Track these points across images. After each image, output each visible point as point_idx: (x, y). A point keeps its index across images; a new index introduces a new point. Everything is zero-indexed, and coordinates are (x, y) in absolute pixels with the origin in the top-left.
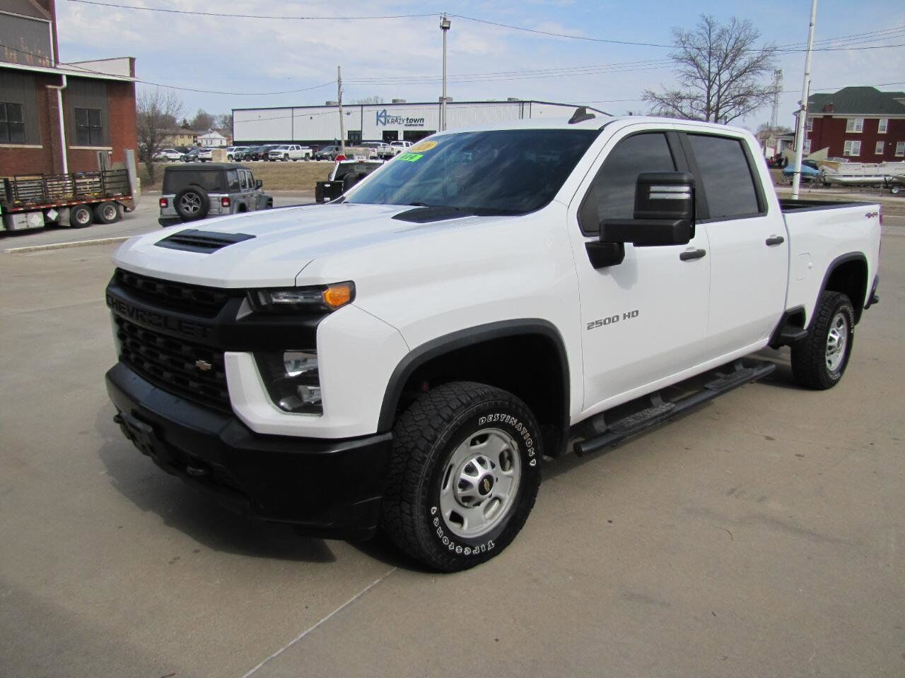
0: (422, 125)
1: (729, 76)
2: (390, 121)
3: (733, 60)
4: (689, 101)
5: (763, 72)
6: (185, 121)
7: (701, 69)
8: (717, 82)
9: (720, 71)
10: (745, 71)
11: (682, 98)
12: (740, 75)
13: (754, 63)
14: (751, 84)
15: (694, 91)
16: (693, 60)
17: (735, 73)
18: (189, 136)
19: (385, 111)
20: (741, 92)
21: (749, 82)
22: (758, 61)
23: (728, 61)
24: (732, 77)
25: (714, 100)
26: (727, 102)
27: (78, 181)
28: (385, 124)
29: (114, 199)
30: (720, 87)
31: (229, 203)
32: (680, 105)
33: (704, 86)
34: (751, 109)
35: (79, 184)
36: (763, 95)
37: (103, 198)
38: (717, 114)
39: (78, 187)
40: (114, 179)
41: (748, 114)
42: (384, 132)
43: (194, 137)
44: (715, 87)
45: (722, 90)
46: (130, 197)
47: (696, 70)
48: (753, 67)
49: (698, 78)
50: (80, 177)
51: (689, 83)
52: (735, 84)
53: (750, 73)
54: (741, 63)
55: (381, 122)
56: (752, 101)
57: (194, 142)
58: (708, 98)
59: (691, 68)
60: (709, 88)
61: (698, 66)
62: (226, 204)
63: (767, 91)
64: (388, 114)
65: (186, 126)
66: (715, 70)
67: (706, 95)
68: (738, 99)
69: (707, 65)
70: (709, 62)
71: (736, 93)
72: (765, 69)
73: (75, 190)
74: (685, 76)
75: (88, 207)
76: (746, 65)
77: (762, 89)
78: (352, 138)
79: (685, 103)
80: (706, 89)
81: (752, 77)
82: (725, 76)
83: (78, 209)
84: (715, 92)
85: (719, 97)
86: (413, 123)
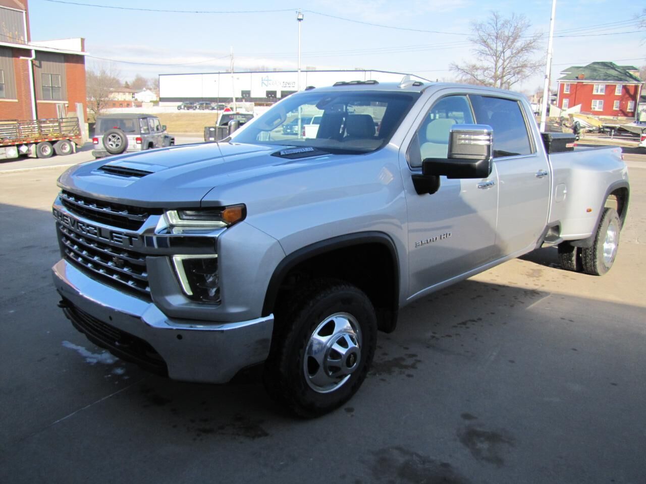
0: (294, 87)
1: (510, 53)
2: (271, 84)
3: (513, 42)
4: (482, 71)
5: (534, 51)
6: (126, 83)
7: (491, 48)
8: (502, 57)
9: (504, 50)
10: (522, 50)
11: (477, 69)
12: (519, 52)
13: (528, 44)
14: (526, 59)
15: (486, 64)
16: (485, 43)
17: (514, 51)
18: (129, 93)
19: (267, 77)
20: (519, 65)
21: (525, 58)
22: (531, 43)
23: (509, 43)
24: (512, 54)
25: (500, 70)
26: (509, 72)
27: (43, 125)
28: (267, 86)
29: (68, 138)
30: (504, 61)
31: (141, 142)
32: (476, 74)
33: (493, 61)
34: (526, 77)
35: (45, 127)
36: (534, 67)
37: (60, 137)
38: (502, 80)
39: (43, 129)
40: (68, 124)
41: (524, 80)
42: (267, 91)
43: (133, 94)
44: (501, 61)
45: (506, 63)
46: (80, 137)
47: (487, 49)
48: (527, 48)
49: (489, 55)
50: (44, 122)
51: (482, 58)
52: (514, 59)
53: (525, 51)
54: (519, 44)
55: (265, 84)
56: (527, 71)
57: (133, 97)
58: (496, 69)
59: (483, 48)
60: (497, 62)
61: (488, 46)
62: (139, 142)
63: (537, 64)
64: (269, 79)
65: (127, 86)
66: (500, 49)
67: (494, 67)
68: (517, 70)
69: (495, 45)
70: (497, 43)
71: (515, 66)
72: (535, 49)
73: (41, 131)
74: (480, 54)
75: (49, 143)
76: (523, 46)
77: (534, 62)
78: (244, 95)
79: (479, 72)
80: (495, 63)
81: (526, 54)
82: (508, 53)
83: (42, 145)
84: (501, 65)
85: (504, 68)
86: (288, 85)
